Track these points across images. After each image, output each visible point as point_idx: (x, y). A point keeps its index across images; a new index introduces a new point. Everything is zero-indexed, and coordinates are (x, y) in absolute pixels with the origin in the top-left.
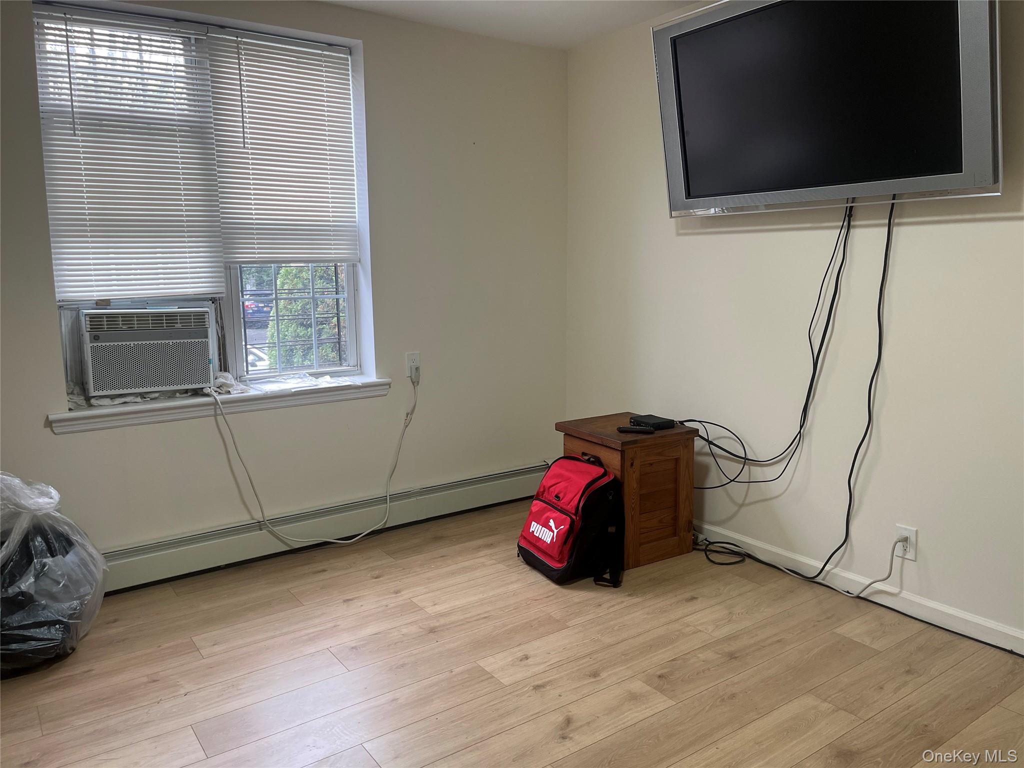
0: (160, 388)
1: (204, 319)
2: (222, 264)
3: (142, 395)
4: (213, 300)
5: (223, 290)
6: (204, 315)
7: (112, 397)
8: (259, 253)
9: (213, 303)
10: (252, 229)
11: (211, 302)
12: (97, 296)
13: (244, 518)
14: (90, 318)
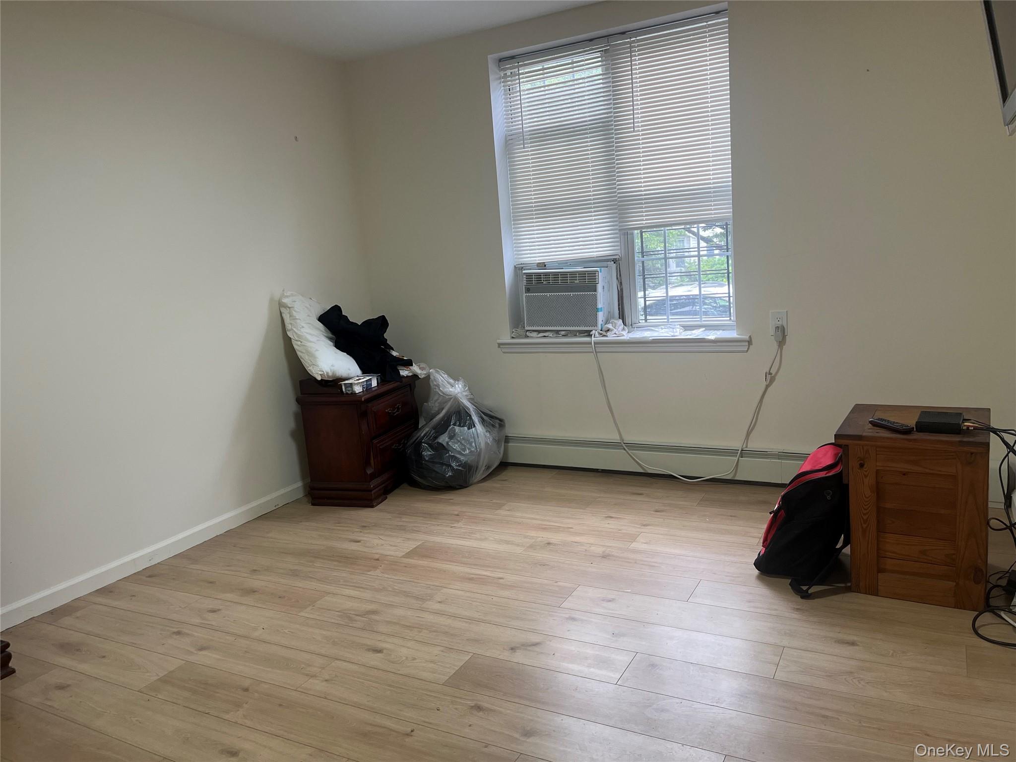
0: (567, 328)
1: (595, 276)
2: (618, 231)
3: (557, 332)
4: (615, 261)
5: (618, 252)
6: (595, 274)
7: (539, 332)
8: (646, 220)
9: (614, 263)
10: (641, 199)
11: (613, 262)
12: (539, 260)
13: (614, 437)
14: (527, 276)
